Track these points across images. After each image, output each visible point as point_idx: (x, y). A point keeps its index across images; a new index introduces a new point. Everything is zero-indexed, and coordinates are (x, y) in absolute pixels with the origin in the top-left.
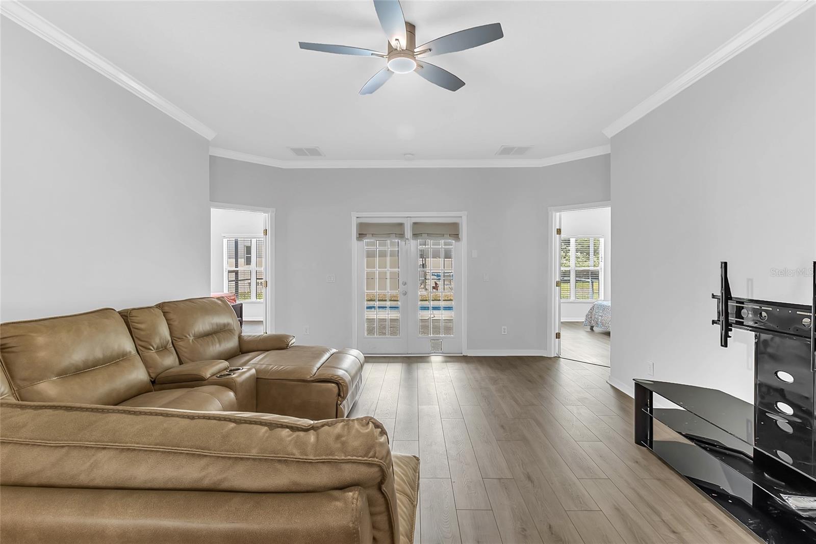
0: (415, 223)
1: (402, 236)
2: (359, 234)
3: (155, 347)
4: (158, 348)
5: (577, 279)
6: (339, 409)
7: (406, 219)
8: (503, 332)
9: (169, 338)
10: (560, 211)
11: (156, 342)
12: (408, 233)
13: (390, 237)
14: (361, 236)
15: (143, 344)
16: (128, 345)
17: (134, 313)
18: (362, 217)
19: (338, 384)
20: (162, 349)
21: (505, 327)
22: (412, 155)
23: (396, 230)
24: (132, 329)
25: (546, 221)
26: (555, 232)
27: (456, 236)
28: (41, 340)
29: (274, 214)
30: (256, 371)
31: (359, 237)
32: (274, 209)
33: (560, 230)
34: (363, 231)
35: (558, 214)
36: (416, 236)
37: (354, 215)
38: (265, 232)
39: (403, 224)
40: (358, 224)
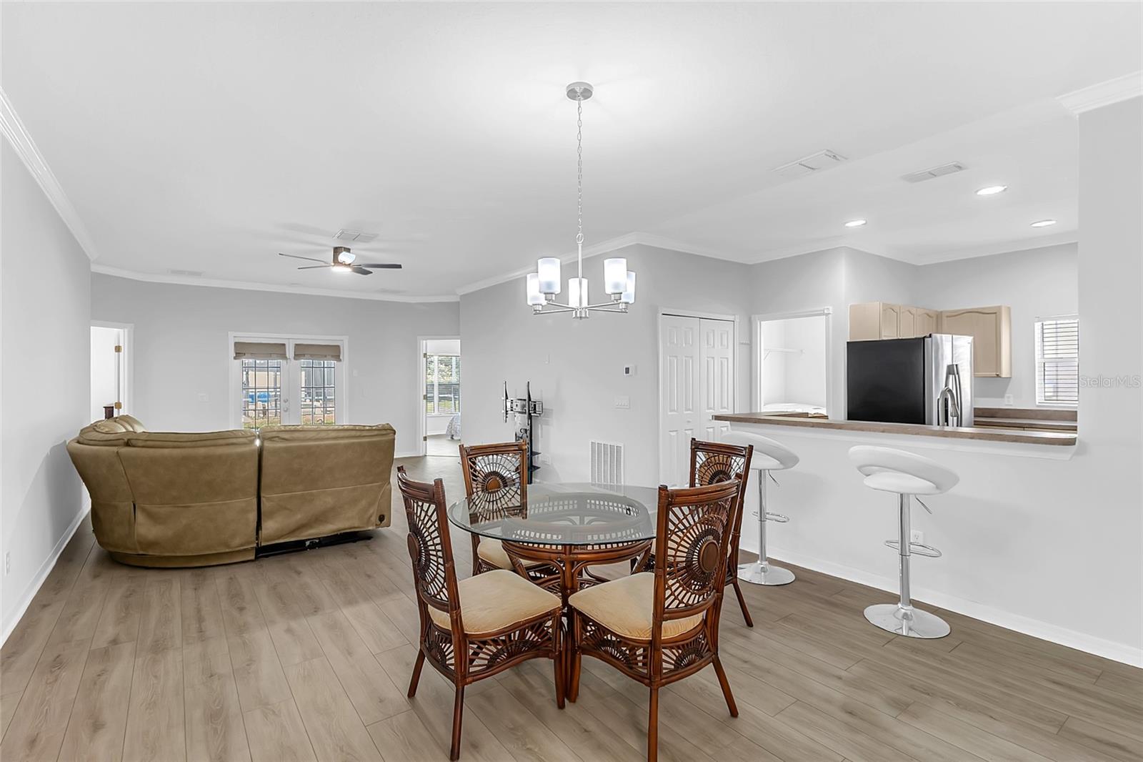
0: (296, 345)
1: (284, 356)
2: (237, 353)
5: (440, 396)
7: (287, 340)
10: (426, 339)
12: (290, 352)
13: (270, 357)
14: (238, 355)
18: (240, 337)
23: (277, 350)
25: (415, 348)
26: (422, 355)
27: (338, 358)
29: (132, 330)
31: (236, 356)
32: (133, 325)
33: (426, 353)
34: (241, 350)
35: (424, 341)
36: (297, 356)
37: (231, 334)
38: (118, 349)
39: (284, 345)
40: (236, 343)
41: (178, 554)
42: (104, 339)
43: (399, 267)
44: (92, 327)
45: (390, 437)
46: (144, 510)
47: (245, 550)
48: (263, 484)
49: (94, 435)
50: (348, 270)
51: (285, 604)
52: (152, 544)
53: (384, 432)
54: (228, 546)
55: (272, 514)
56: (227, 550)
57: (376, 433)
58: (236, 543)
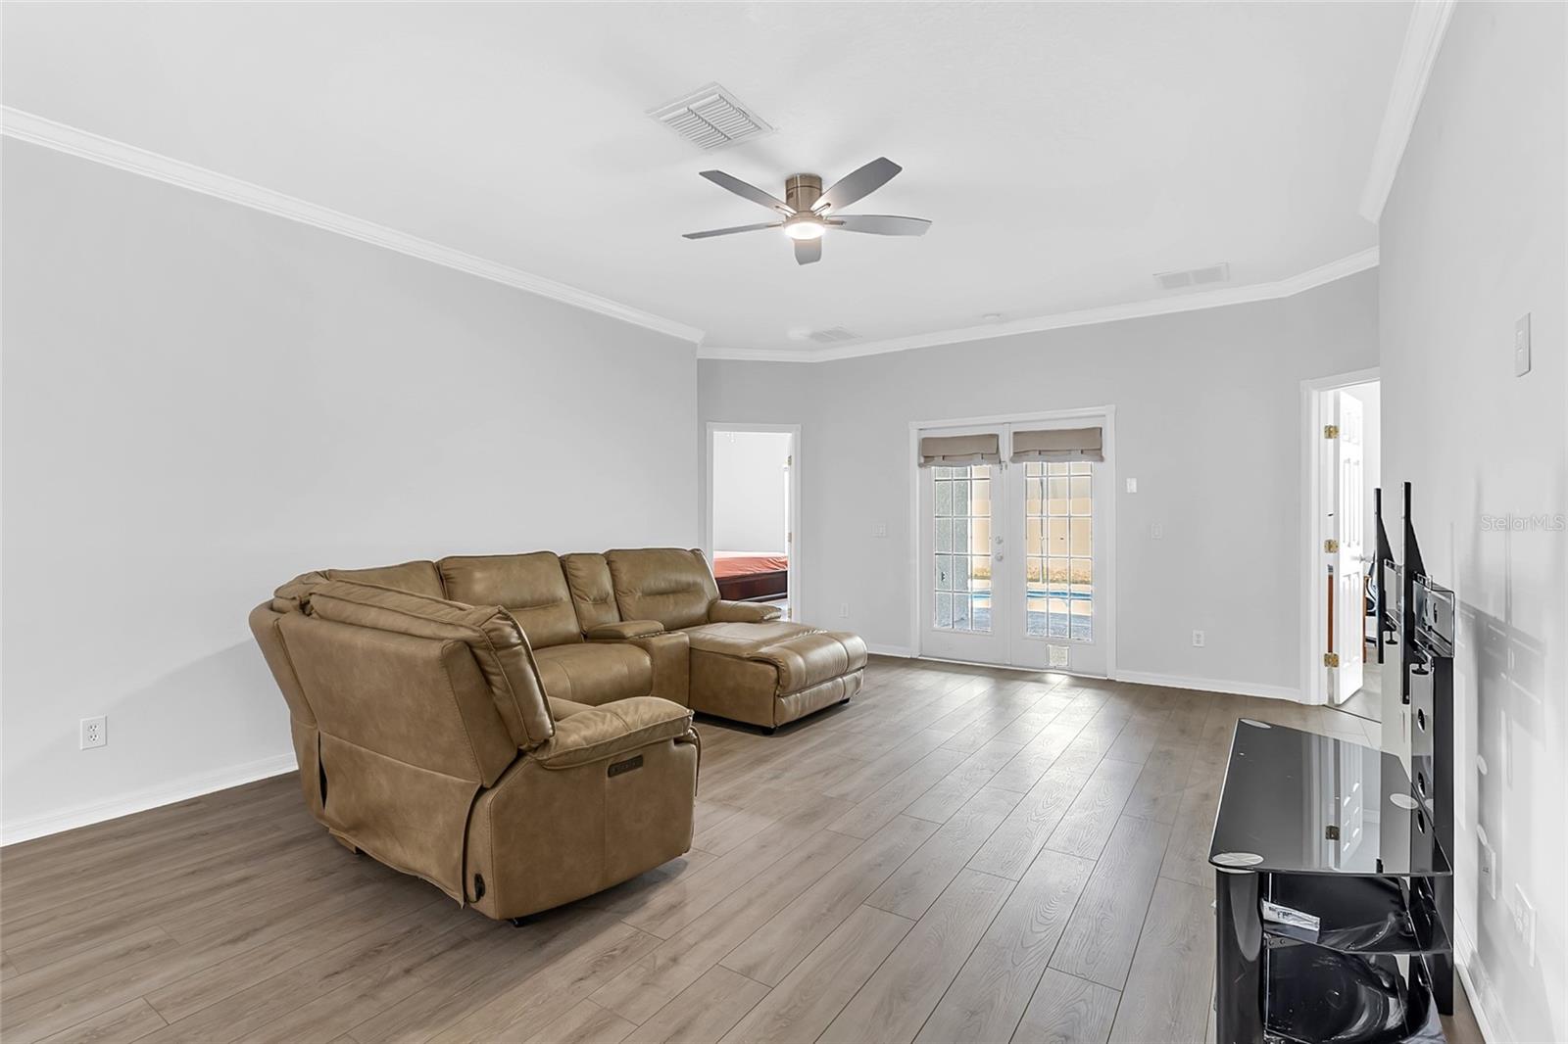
0: (1015, 433)
1: (995, 456)
2: (925, 457)
3: (592, 597)
4: (595, 600)
6: (777, 703)
7: (1001, 426)
8: (1194, 642)
9: (611, 592)
10: (1336, 385)
11: (594, 593)
12: (1006, 449)
13: (971, 459)
14: (927, 459)
15: (578, 592)
16: (562, 592)
17: (572, 559)
18: (930, 429)
19: (777, 667)
20: (601, 601)
21: (1201, 633)
22: (998, 315)
23: (985, 446)
24: (569, 576)
27: (1095, 452)
28: (478, 575)
29: (799, 433)
30: (690, 639)
31: (923, 462)
32: (799, 426)
33: (1336, 429)
34: (932, 450)
35: (1330, 394)
36: (1018, 456)
37: (915, 426)
38: (790, 461)
39: (996, 435)
40: (922, 440)
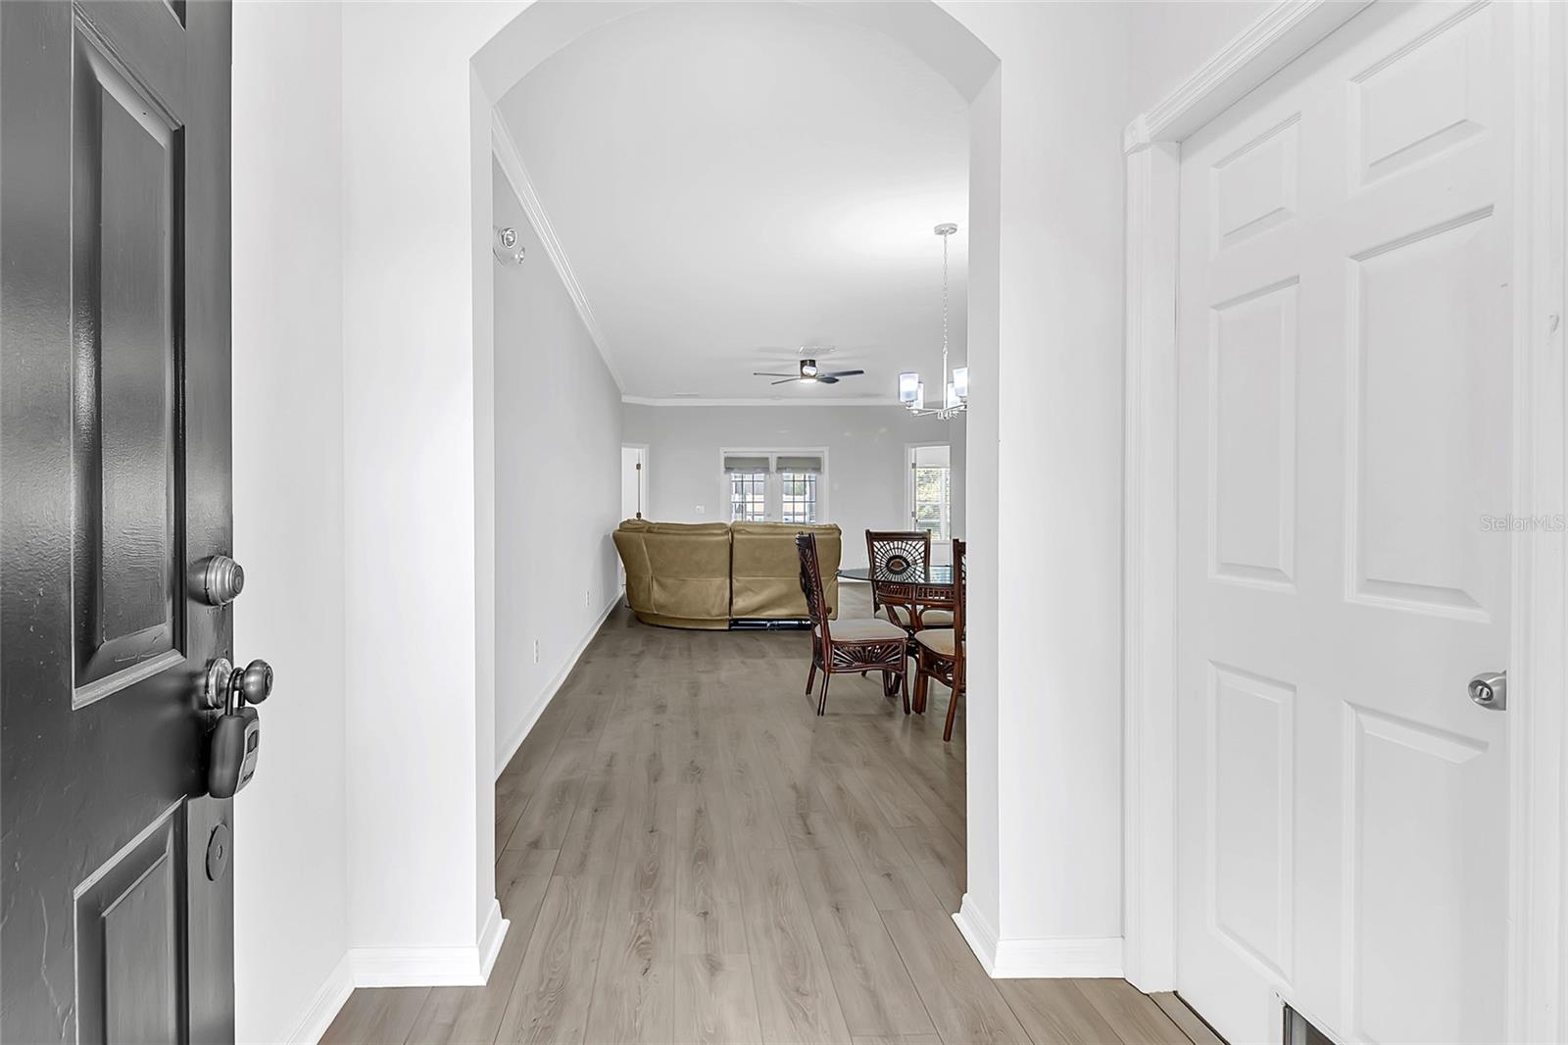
0: (779, 458)
1: (767, 470)
2: (727, 467)
7: (771, 454)
10: (914, 447)
12: (773, 466)
13: (756, 469)
14: (728, 469)
18: (730, 452)
23: (762, 463)
25: (902, 456)
26: (910, 465)
27: (818, 469)
29: (649, 450)
31: (726, 470)
32: (649, 445)
34: (732, 463)
35: (913, 450)
36: (780, 469)
37: (722, 450)
38: (638, 467)
39: (767, 459)
40: (726, 459)
41: (678, 616)
42: (632, 455)
43: (862, 372)
44: (623, 449)
45: (836, 535)
46: (657, 580)
47: (722, 620)
48: (734, 566)
49: (628, 526)
50: (814, 381)
51: (741, 650)
52: (662, 607)
53: (831, 531)
54: (709, 614)
55: (740, 593)
56: (709, 618)
57: (823, 531)
58: (715, 612)
